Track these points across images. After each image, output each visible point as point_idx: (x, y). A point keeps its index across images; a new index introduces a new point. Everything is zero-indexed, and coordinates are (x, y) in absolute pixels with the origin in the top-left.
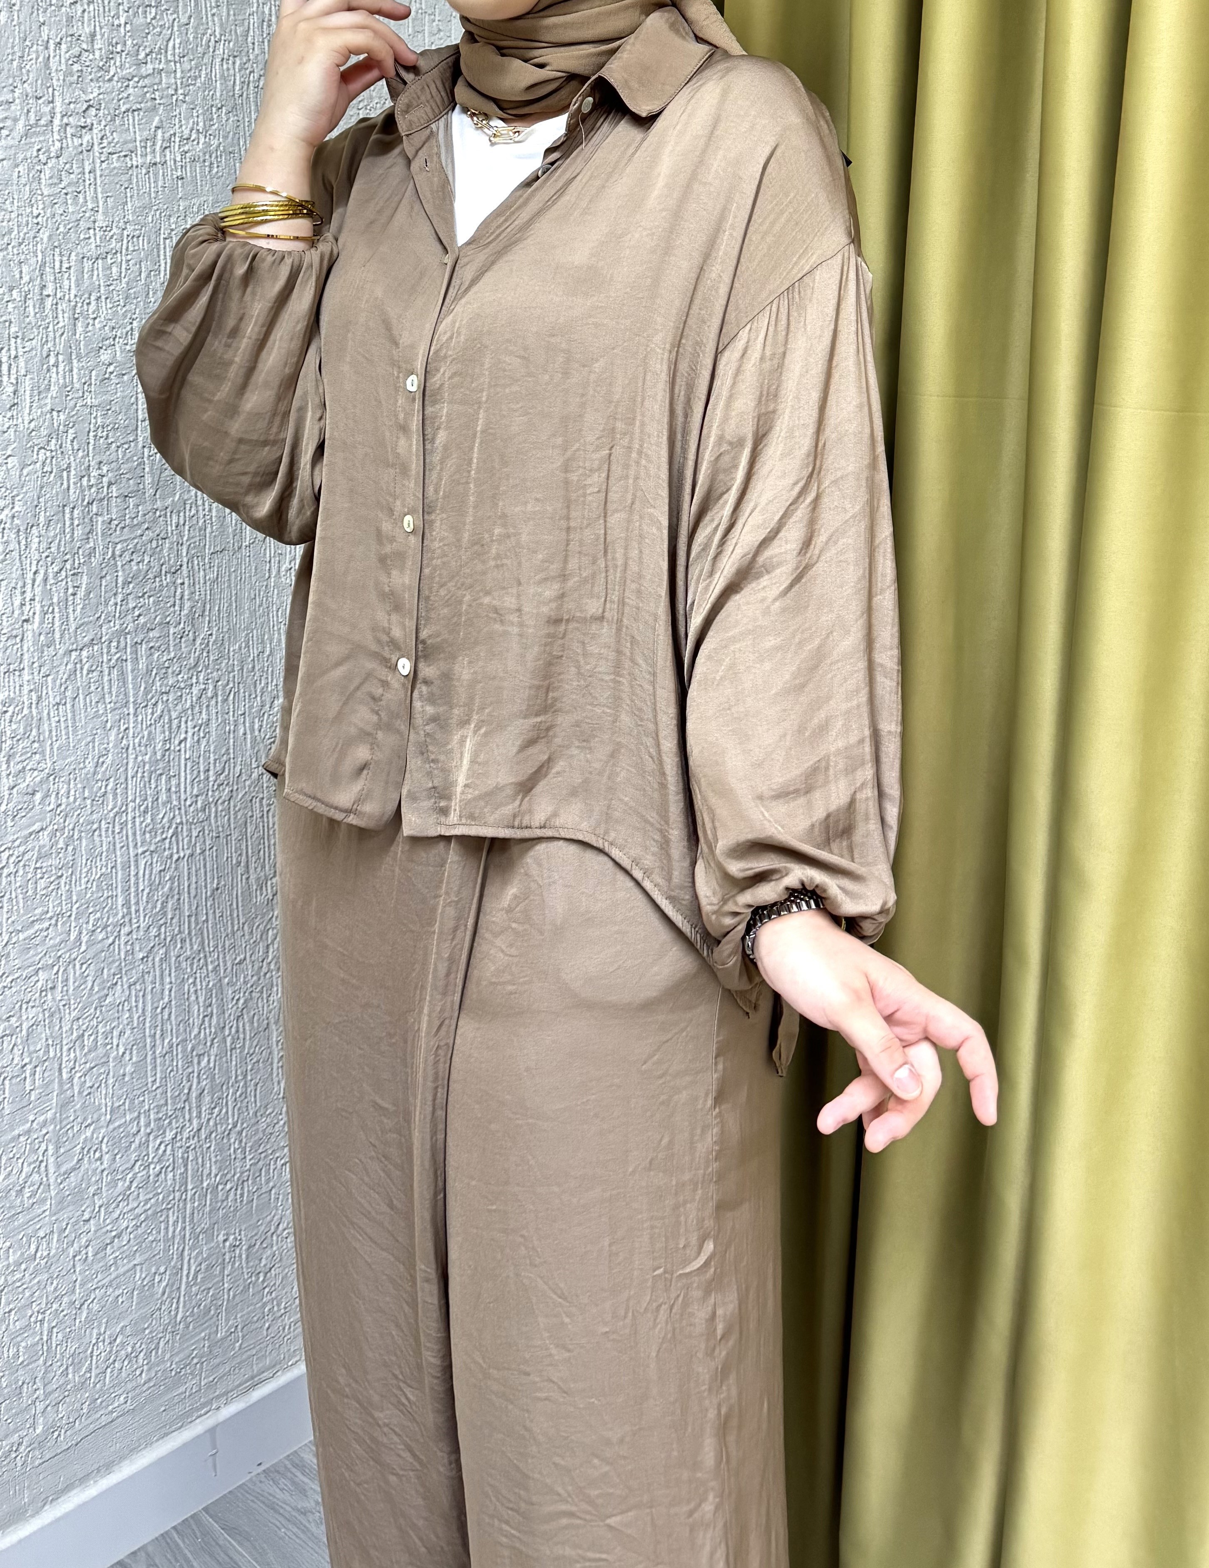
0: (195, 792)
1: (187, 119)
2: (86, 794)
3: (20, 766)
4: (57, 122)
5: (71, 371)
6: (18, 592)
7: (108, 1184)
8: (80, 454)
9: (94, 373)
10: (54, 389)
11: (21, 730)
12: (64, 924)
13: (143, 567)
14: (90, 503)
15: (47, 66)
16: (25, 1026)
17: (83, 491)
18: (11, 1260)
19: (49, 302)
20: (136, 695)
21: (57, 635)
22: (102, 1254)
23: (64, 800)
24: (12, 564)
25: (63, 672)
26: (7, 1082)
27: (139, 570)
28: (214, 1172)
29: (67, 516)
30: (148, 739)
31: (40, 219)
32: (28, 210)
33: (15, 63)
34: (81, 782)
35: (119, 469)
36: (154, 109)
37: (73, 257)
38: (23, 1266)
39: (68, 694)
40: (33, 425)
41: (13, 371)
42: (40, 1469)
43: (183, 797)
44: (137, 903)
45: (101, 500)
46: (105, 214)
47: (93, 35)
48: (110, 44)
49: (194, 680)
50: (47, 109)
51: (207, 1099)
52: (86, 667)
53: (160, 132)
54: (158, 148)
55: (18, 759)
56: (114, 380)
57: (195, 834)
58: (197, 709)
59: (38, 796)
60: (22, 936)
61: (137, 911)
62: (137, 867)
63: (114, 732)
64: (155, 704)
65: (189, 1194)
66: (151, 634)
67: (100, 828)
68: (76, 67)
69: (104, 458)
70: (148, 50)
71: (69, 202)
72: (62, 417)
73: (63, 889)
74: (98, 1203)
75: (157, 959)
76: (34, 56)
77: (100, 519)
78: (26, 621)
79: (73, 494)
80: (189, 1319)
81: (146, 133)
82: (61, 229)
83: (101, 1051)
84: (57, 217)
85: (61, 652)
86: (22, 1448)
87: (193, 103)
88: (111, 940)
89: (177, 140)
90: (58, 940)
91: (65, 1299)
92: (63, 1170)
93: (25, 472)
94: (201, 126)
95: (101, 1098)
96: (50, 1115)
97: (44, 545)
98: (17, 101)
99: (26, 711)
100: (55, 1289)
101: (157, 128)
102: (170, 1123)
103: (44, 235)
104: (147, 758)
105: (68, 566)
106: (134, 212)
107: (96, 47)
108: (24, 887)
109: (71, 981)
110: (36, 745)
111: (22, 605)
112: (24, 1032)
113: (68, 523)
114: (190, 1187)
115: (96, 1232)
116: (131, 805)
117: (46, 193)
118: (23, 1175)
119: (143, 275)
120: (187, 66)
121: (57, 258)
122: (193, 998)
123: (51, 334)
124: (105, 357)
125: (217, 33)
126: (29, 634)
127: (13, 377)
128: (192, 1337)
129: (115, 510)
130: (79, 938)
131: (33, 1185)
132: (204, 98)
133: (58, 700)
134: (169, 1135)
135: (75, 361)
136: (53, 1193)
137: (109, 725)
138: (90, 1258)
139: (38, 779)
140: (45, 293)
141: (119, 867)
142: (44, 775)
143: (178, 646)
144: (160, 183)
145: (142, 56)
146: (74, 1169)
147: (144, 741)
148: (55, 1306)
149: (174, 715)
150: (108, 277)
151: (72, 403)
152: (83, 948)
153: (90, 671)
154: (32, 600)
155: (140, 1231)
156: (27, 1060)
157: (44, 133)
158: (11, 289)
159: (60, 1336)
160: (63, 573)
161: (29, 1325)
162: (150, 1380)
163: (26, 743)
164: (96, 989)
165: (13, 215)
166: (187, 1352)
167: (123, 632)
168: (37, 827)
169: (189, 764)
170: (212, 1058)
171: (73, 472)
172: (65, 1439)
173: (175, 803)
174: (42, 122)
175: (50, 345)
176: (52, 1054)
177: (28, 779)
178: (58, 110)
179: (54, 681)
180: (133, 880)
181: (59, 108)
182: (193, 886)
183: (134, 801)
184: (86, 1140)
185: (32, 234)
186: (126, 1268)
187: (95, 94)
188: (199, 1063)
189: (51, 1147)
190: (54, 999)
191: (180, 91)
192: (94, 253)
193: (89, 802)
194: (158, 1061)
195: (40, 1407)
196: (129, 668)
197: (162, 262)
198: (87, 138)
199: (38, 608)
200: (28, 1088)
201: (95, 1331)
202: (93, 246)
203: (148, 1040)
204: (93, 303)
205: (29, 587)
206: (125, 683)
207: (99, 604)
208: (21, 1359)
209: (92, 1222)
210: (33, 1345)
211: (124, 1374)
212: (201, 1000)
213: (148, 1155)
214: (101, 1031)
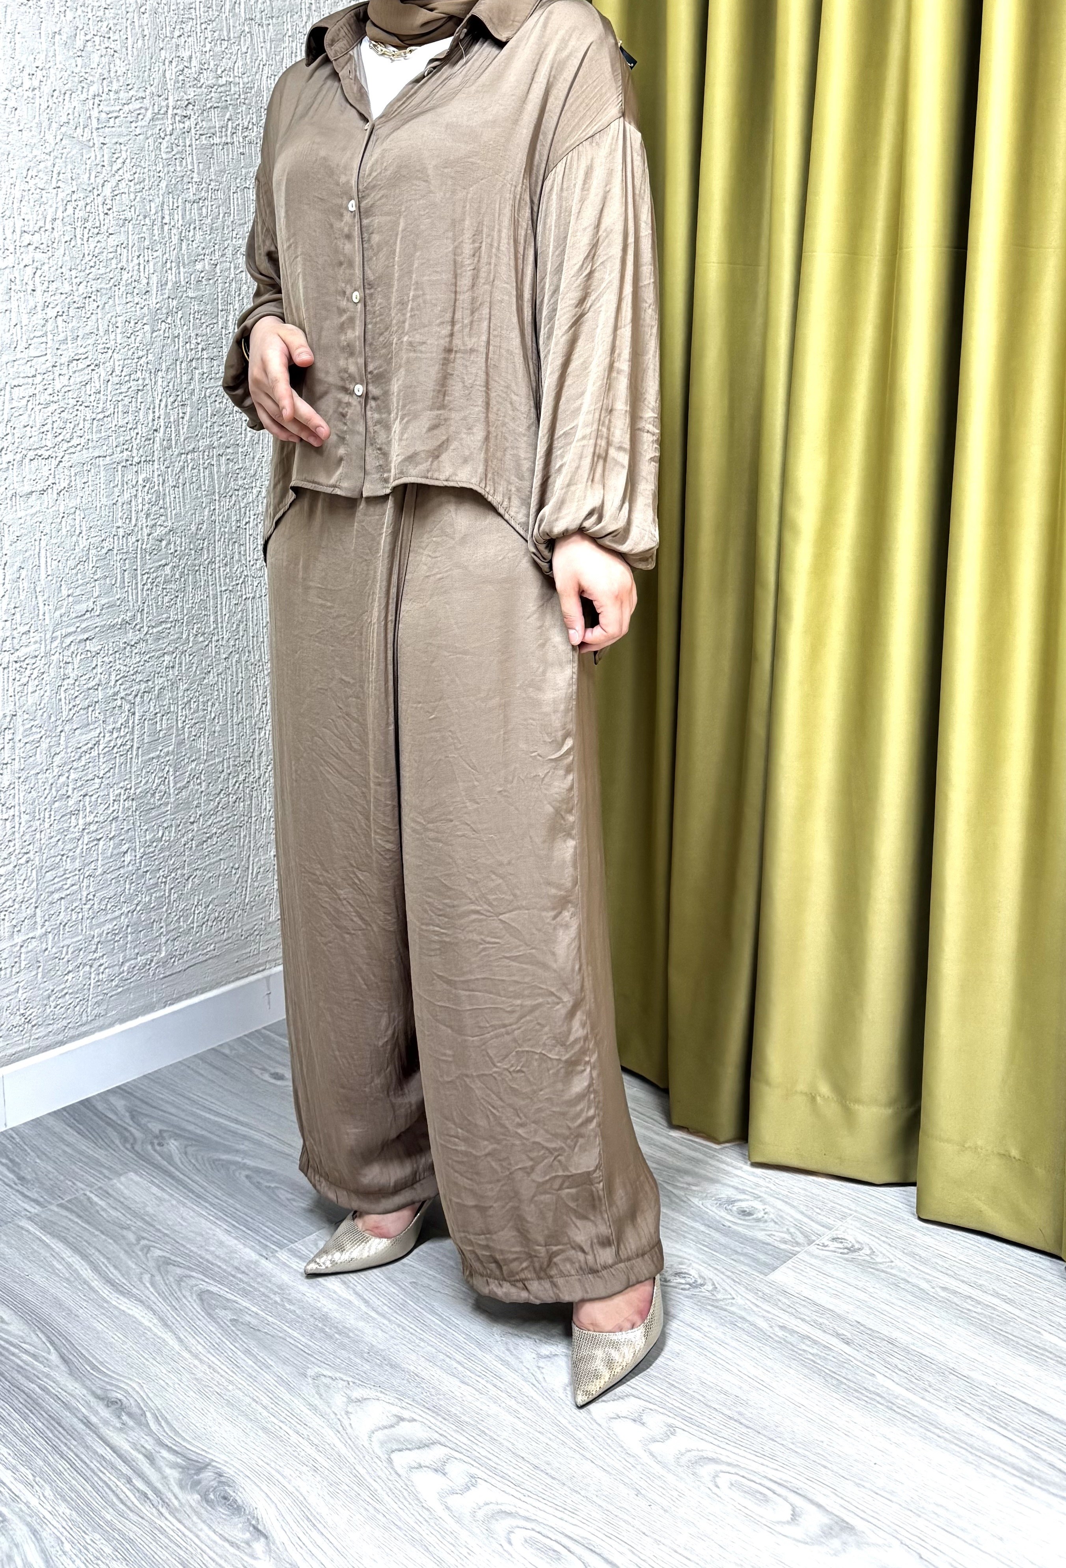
0: (255, 557)
1: (246, 115)
2: (192, 547)
3: (153, 522)
4: (170, 112)
5: (179, 273)
6: (151, 411)
7: (205, 801)
8: (185, 327)
9: (193, 276)
10: (170, 284)
11: (154, 499)
12: (179, 627)
13: (223, 406)
14: (191, 361)
15: (164, 76)
16: (157, 688)
17: (187, 351)
18: (148, 838)
19: (166, 227)
20: (219, 488)
21: (173, 442)
22: (200, 847)
23: (179, 548)
24: (147, 393)
25: (178, 466)
26: (146, 722)
27: (220, 408)
28: (268, 808)
29: (178, 367)
30: (227, 518)
31: (161, 174)
32: (154, 168)
33: (146, 73)
34: (189, 538)
35: (208, 340)
36: (227, 107)
37: (180, 200)
38: (155, 844)
39: (180, 481)
40: (158, 305)
41: (146, 270)
42: (163, 981)
43: (248, 559)
44: (222, 622)
45: (198, 359)
46: (198, 174)
47: (191, 57)
48: (201, 63)
49: (254, 484)
50: (164, 104)
51: (264, 758)
52: (190, 466)
53: (230, 122)
54: (229, 133)
55: (152, 517)
56: (204, 282)
57: (255, 584)
58: (256, 503)
59: (164, 543)
60: (155, 630)
61: (222, 627)
62: (221, 599)
63: (207, 510)
64: (231, 496)
65: (254, 819)
66: (228, 450)
67: (199, 569)
68: (181, 77)
69: (199, 332)
70: (223, 69)
71: (178, 164)
72: (175, 302)
73: (179, 604)
74: (199, 813)
75: (234, 661)
76: (157, 69)
77: (197, 371)
78: (156, 430)
79: (181, 354)
80: (253, 904)
81: (222, 123)
82: (173, 181)
83: (201, 713)
84: (171, 174)
85: (176, 453)
86: (153, 964)
87: (250, 104)
88: (206, 643)
89: (240, 128)
90: (176, 636)
91: (179, 872)
92: (178, 786)
93: (154, 335)
94: (254, 121)
95: (200, 744)
96: (171, 748)
97: (165, 384)
98: (148, 98)
99: (156, 488)
100: (173, 864)
101: (229, 120)
102: (242, 770)
103: (163, 184)
104: (226, 530)
105: (179, 399)
106: (215, 174)
107: (193, 65)
108: (156, 598)
109: (184, 664)
110: (162, 510)
111: (154, 420)
112: (156, 692)
113: (179, 371)
114: (253, 815)
115: (198, 831)
116: (218, 558)
117: (164, 157)
118: (155, 785)
119: (221, 215)
120: (246, 80)
121: (171, 200)
122: (256, 690)
123: (168, 249)
124: (199, 266)
125: (264, 60)
126: (157, 439)
127: (147, 273)
128: (255, 915)
129: (205, 367)
130: (188, 639)
131: (160, 792)
132: (256, 102)
133: (174, 483)
134: (241, 778)
135: (181, 268)
136: (172, 800)
137: (204, 505)
138: (194, 848)
139: (163, 532)
140: (164, 221)
141: (211, 596)
142: (167, 529)
143: (244, 460)
144: (230, 156)
145: (219, 72)
146: (185, 787)
147: (225, 519)
148: (173, 875)
149: (242, 505)
150: (200, 214)
151: (180, 294)
152: (191, 645)
153: (193, 469)
154: (159, 418)
155: (223, 837)
156: (158, 710)
157: (162, 119)
158: (145, 217)
159: (176, 895)
160: (176, 403)
161: (157, 883)
162: (229, 938)
163: (157, 508)
164: (198, 672)
165: (146, 170)
166: (251, 926)
167: (212, 447)
168: (163, 562)
169: (252, 539)
170: (267, 732)
171: (181, 339)
172: (178, 966)
173: (244, 562)
174: (162, 112)
175: (167, 255)
176: (172, 709)
177: (158, 532)
178: (171, 105)
179: (172, 471)
180: (219, 606)
181: (171, 103)
182: (255, 618)
183: (219, 556)
184: (191, 769)
185: (156, 183)
186: (215, 860)
187: (192, 96)
188: (259, 733)
189: (171, 770)
190: (173, 674)
191: (242, 96)
192: (192, 198)
193: (193, 552)
194: (235, 727)
195: (164, 940)
196: (215, 470)
197: (232, 208)
198: (187, 123)
199: (162, 424)
200: (158, 729)
201: (196, 897)
202: (191, 194)
203: (229, 712)
204: (192, 231)
205: (157, 410)
206: (213, 480)
207: (197, 426)
208: (152, 905)
209: (195, 824)
210: (160, 897)
211: (213, 931)
212: (261, 692)
213: (228, 787)
214: (201, 700)
